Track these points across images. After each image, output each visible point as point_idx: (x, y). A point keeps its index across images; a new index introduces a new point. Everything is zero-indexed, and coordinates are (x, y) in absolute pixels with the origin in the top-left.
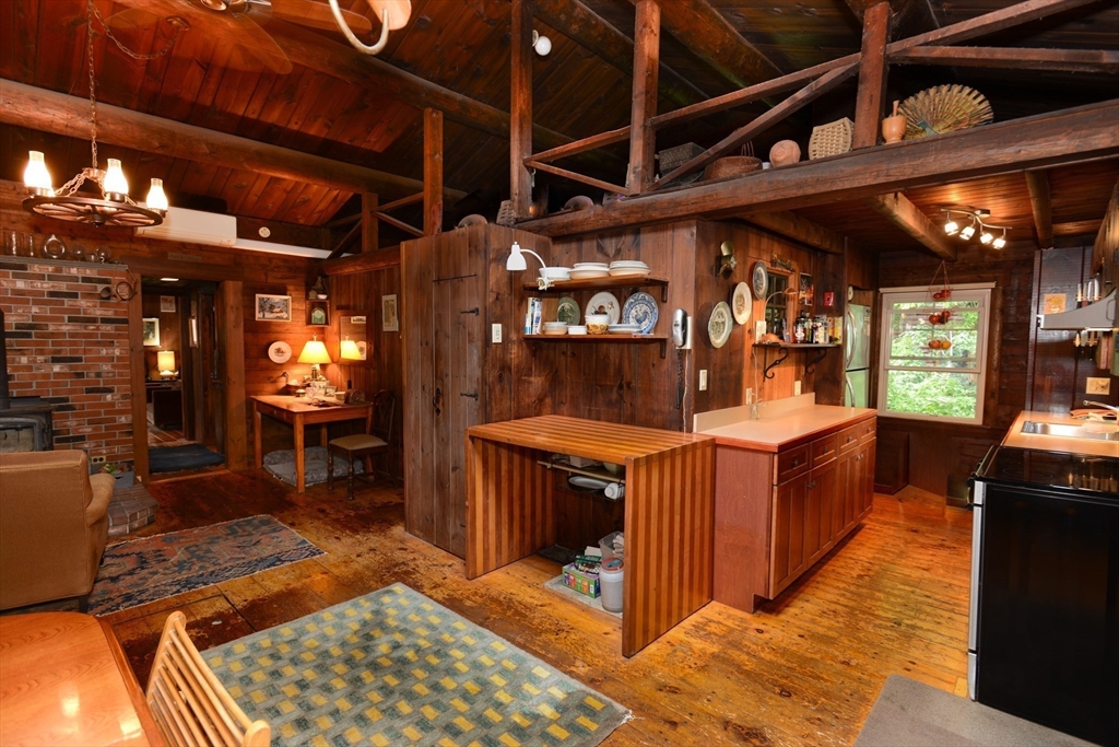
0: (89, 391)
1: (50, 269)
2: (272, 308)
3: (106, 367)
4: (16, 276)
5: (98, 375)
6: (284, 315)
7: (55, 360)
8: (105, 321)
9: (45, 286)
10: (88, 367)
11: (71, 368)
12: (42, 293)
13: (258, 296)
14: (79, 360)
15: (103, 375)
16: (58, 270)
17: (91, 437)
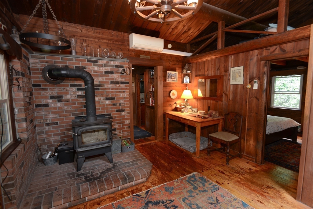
0: (117, 111)
1: (105, 62)
2: (171, 76)
3: (122, 102)
4: (95, 65)
5: (120, 104)
6: (175, 79)
7: (107, 99)
8: (122, 83)
9: (104, 69)
10: (116, 102)
11: (112, 102)
12: (102, 72)
13: (168, 72)
14: (114, 99)
15: (121, 104)
16: (107, 62)
17: (118, 129)
